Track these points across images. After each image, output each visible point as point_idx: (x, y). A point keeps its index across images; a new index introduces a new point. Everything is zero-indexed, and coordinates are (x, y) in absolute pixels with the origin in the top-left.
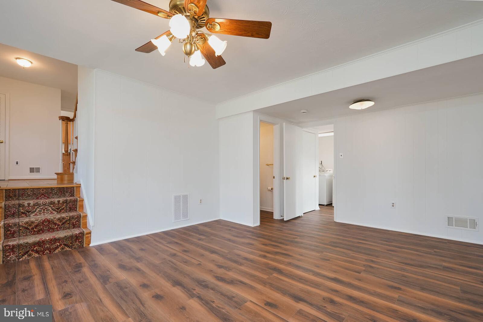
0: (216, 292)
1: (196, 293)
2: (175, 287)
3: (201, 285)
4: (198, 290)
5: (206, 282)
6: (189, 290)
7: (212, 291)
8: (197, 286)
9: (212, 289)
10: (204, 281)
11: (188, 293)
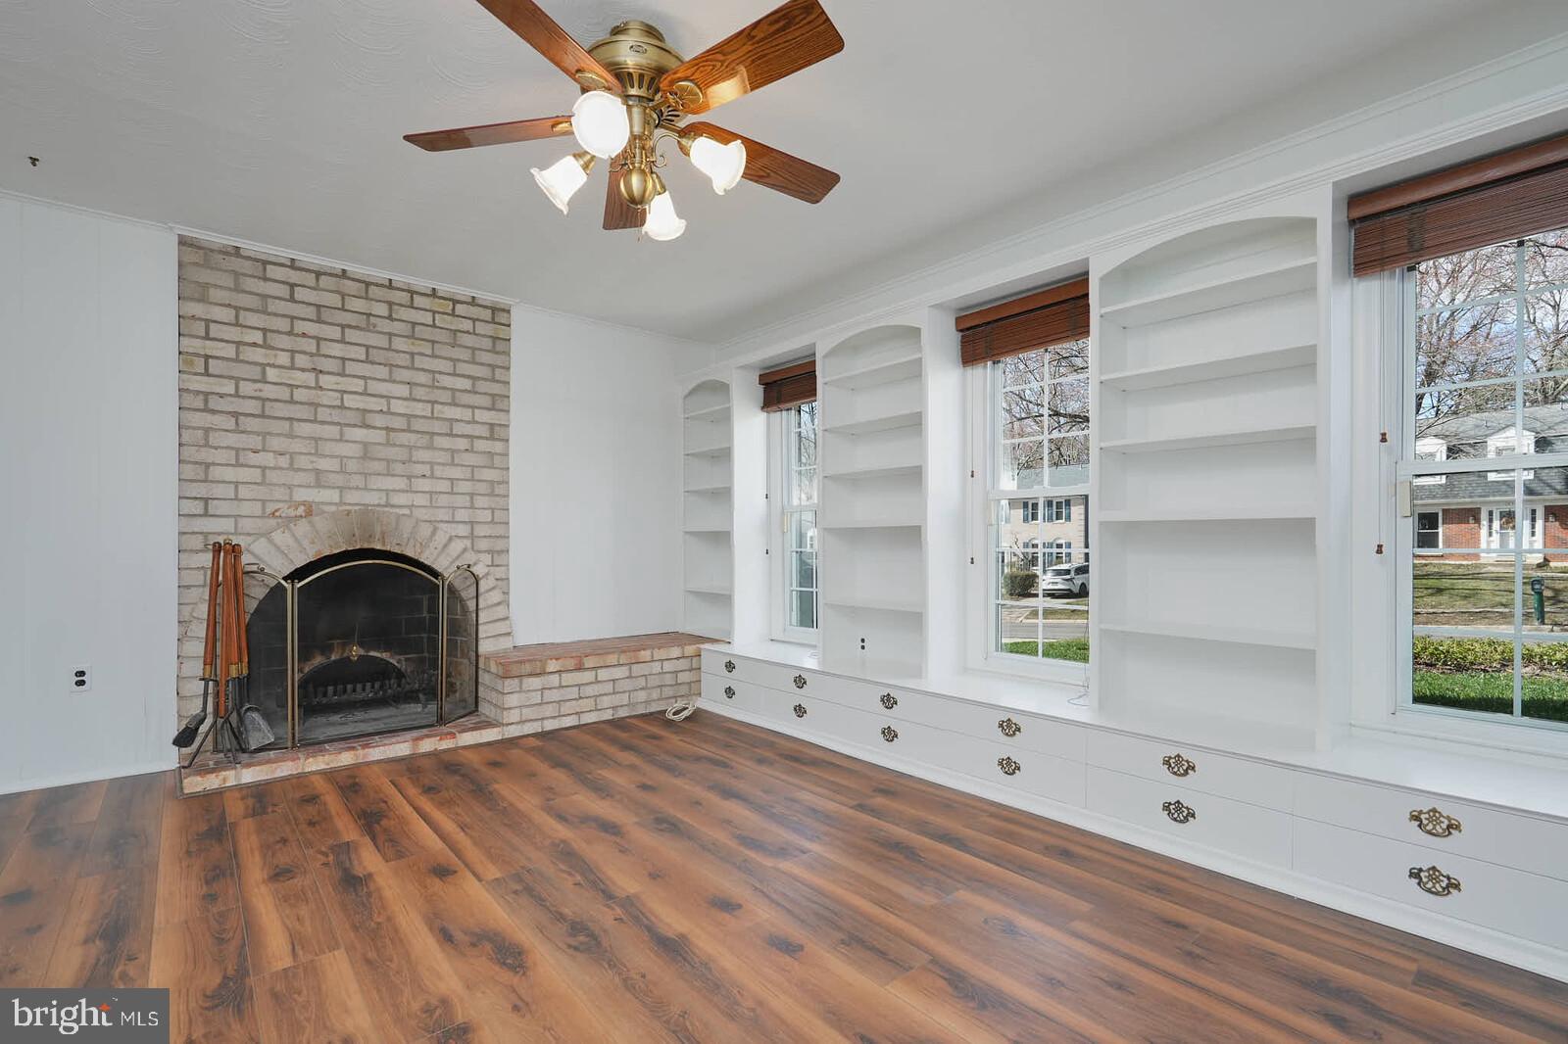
0: (554, 906)
1: (613, 909)
2: (681, 934)
3: (592, 936)
4: (604, 917)
5: (570, 946)
6: (636, 919)
7: (566, 911)
8: (605, 931)
9: (560, 917)
10: (576, 949)
11: (641, 912)
